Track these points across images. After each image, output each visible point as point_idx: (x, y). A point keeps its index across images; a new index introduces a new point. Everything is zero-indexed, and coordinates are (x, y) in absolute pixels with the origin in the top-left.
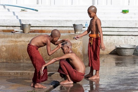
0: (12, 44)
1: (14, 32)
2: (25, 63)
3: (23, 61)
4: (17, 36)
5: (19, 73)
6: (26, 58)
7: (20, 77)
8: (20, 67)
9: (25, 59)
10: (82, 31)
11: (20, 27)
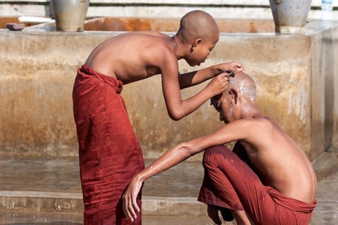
0: (9, 77)
1: (16, 26)
2: (65, 158)
3: (57, 151)
4: (32, 46)
5: (39, 201)
6: (67, 138)
7: (42, 216)
8: (42, 175)
9: (66, 143)
10: (305, 22)
11: (42, 7)
